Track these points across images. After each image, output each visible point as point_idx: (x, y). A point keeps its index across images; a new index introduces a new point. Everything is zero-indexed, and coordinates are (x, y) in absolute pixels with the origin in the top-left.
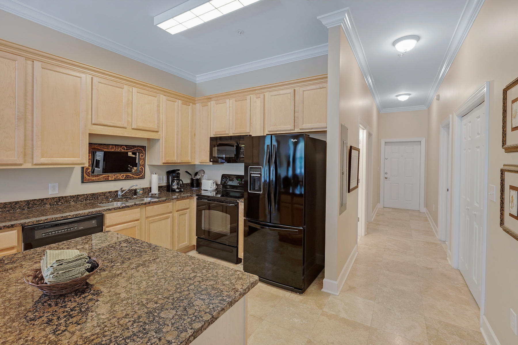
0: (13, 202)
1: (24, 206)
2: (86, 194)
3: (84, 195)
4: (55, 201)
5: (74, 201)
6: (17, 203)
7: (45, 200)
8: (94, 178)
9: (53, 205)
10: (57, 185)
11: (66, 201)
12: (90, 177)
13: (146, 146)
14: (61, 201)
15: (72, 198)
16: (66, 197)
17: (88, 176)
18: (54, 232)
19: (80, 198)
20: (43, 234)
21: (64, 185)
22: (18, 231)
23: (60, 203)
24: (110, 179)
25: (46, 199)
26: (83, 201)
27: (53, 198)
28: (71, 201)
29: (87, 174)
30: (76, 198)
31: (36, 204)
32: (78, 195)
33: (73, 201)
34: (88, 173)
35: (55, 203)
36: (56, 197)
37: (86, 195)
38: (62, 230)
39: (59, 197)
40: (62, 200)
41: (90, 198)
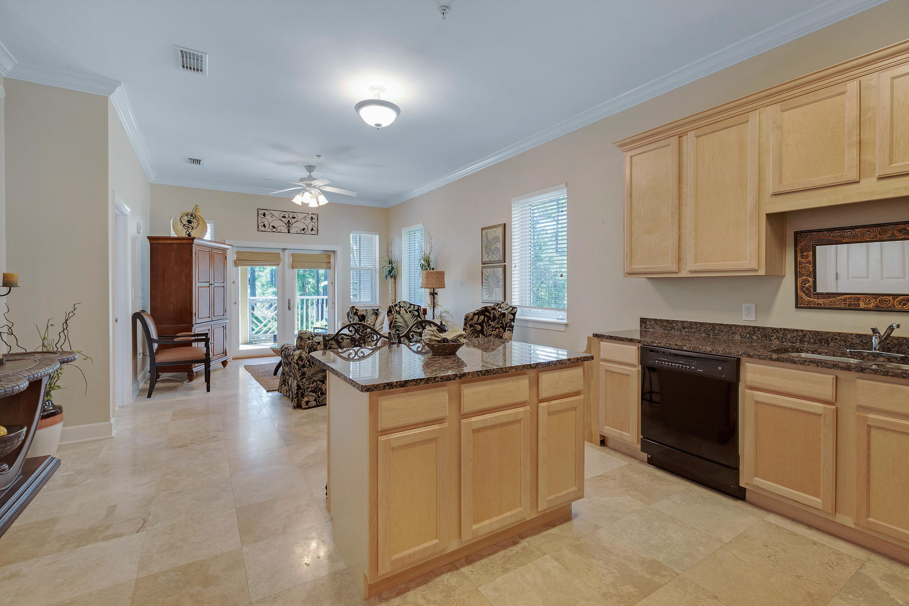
0: (699, 323)
1: (709, 331)
2: (802, 331)
3: (797, 331)
4: (748, 333)
5: (778, 338)
6: (702, 324)
7: (734, 328)
8: (820, 301)
9: (745, 337)
10: (753, 306)
11: (765, 336)
12: (810, 297)
14: (756, 334)
15: (775, 333)
16: (764, 328)
17: (806, 295)
18: (667, 363)
19: (789, 336)
20: (656, 360)
21: (765, 308)
23: (755, 337)
24: (862, 305)
25: (735, 325)
26: (795, 343)
27: (745, 326)
28: (773, 338)
29: (804, 292)
30: (783, 333)
31: (723, 331)
32: (785, 329)
33: (776, 337)
34: (807, 289)
35: (748, 336)
36: (749, 326)
37: (800, 332)
39: (754, 327)
40: (759, 333)
41: (810, 339)
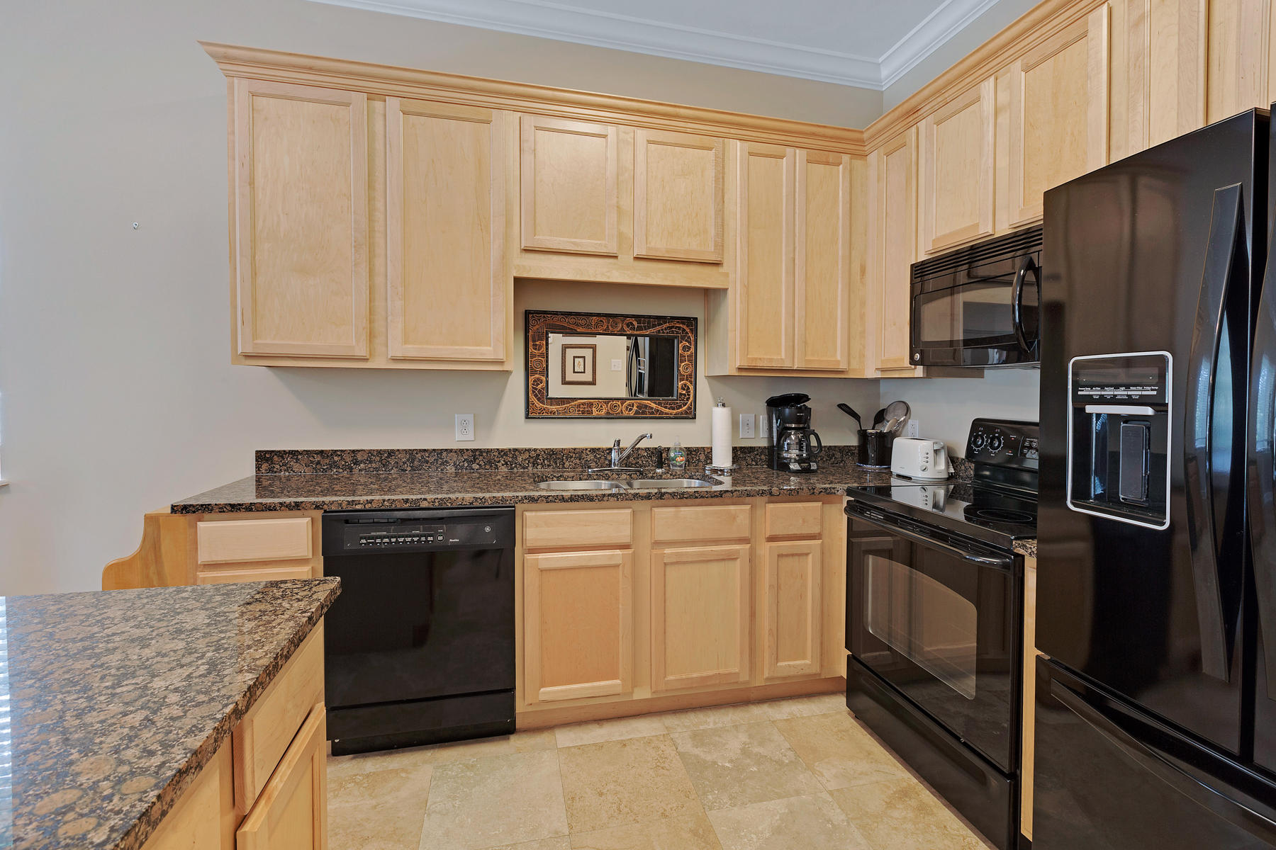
0: (385, 451)
2: (535, 450)
3: (529, 450)
4: (465, 460)
5: (506, 464)
6: (391, 453)
7: (444, 454)
8: (554, 408)
9: (462, 467)
10: (470, 417)
11: (490, 462)
12: (543, 403)
13: (696, 319)
14: (477, 461)
15: (502, 457)
16: (488, 451)
17: (539, 399)
18: (387, 540)
19: (520, 459)
20: (361, 538)
21: (485, 421)
22: (313, 520)
23: (475, 466)
24: (595, 413)
25: (446, 450)
26: (527, 467)
27: (462, 451)
28: (499, 464)
29: (536, 396)
30: (510, 456)
31: (427, 462)
32: (515, 450)
33: (503, 463)
34: (540, 391)
35: (466, 465)
36: (467, 450)
37: (533, 452)
38: (407, 536)
39: (474, 451)
40: (481, 458)
41: (544, 461)
